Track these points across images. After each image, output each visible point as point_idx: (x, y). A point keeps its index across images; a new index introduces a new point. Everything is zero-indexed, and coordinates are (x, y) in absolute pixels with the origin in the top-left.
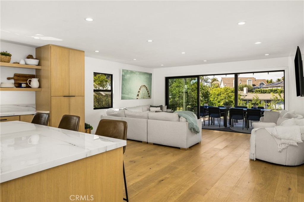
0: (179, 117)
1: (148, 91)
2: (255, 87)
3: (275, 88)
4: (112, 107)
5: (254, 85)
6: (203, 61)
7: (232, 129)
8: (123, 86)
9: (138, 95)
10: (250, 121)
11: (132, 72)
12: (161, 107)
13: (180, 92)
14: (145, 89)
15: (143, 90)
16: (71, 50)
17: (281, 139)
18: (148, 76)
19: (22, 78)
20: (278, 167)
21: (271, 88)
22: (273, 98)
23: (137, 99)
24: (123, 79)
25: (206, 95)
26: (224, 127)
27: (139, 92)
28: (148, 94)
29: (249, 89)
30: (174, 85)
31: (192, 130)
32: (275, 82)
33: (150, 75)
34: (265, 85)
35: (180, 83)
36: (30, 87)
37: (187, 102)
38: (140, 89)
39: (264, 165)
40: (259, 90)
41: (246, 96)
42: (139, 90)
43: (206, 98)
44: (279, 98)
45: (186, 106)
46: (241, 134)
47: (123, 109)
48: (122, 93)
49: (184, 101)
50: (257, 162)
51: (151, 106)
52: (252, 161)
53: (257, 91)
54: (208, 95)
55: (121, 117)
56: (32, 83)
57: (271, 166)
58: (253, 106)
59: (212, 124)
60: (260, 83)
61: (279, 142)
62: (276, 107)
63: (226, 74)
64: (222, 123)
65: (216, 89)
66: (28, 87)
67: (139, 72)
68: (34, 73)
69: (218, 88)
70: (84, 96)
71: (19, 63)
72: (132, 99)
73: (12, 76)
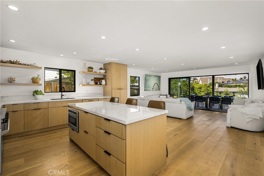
0: (181, 101)
2: (224, 83)
3: (239, 84)
4: (139, 95)
5: (223, 82)
6: (193, 68)
7: (211, 109)
8: (145, 83)
9: (153, 89)
10: (223, 104)
11: (150, 76)
12: (166, 95)
13: (176, 87)
14: (157, 85)
15: (156, 86)
16: (121, 65)
17: (248, 115)
18: (159, 78)
19: (97, 80)
20: (246, 132)
21: (236, 84)
22: (238, 91)
24: (145, 80)
25: (193, 89)
26: (206, 108)
27: (154, 87)
28: (159, 88)
29: (219, 85)
30: (172, 82)
31: (189, 108)
32: (238, 80)
33: (160, 77)
34: (231, 82)
35: (176, 81)
36: (101, 84)
37: (181, 93)
38: (154, 85)
39: (236, 130)
40: (227, 85)
41: (218, 89)
43: (193, 90)
44: (243, 90)
45: (180, 95)
46: (218, 112)
47: (146, 96)
48: (145, 87)
49: (179, 92)
50: (231, 128)
51: (160, 95)
52: (228, 128)
53: (225, 86)
54: (194, 88)
55: (145, 101)
56: (102, 82)
57: (241, 131)
58: (225, 95)
59: (197, 106)
60: (227, 80)
61: (246, 117)
62: (241, 96)
63: (206, 76)
64: (204, 106)
65: (197, 85)
66: (100, 84)
67: (153, 75)
68: (102, 77)
69: (198, 84)
70: (127, 89)
71: (96, 72)
72: (150, 91)
73: (93, 79)
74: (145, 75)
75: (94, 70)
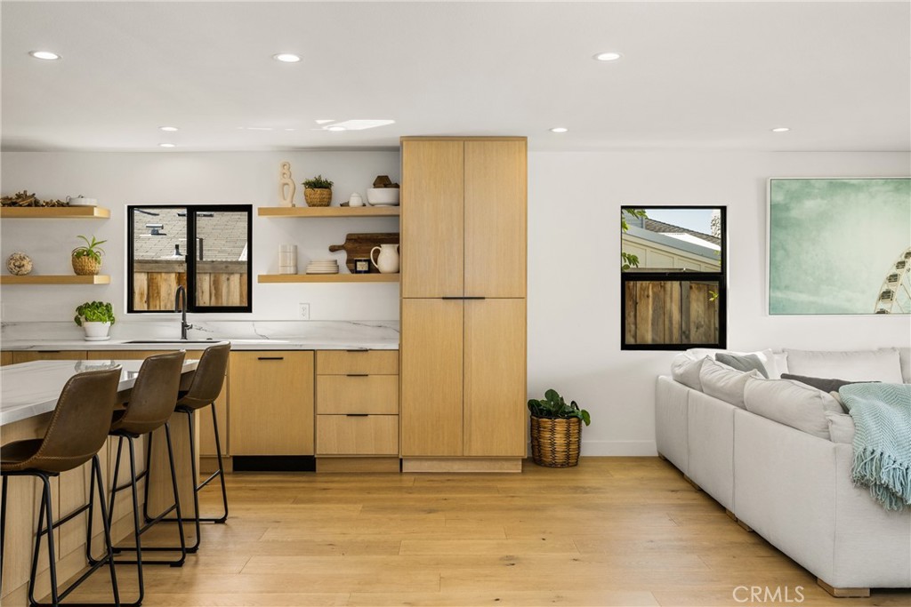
9: (886, 295)
11: (837, 186)
16: (471, 143)
19: (365, 247)
23: (882, 312)
27: (894, 278)
38: (901, 264)
42: (894, 271)
56: (381, 258)
71: (349, 205)
72: (844, 313)
74: (777, 184)
75: (339, 195)
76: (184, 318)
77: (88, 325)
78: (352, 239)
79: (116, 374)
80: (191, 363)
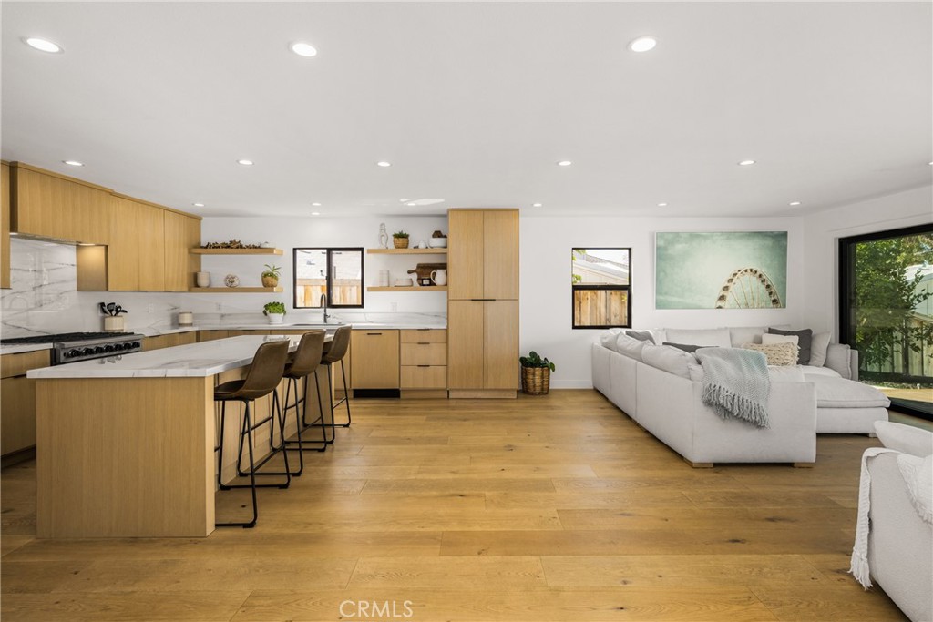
1: (768, 286)
4: (629, 325)
8: (662, 274)
9: (722, 298)
11: (694, 236)
12: (803, 333)
14: (755, 280)
15: (747, 283)
16: (487, 213)
18: (771, 241)
19: (424, 270)
23: (720, 307)
24: (663, 257)
27: (726, 288)
28: (770, 293)
33: (781, 236)
36: (435, 285)
38: (730, 280)
42: (726, 284)
48: (658, 292)
51: (771, 331)
56: (436, 278)
66: (432, 284)
67: (723, 233)
68: (439, 260)
70: (517, 300)
71: (419, 247)
72: (697, 307)
73: (415, 268)
74: (660, 235)
75: (413, 241)
76: (325, 311)
77: (271, 315)
78: (420, 266)
79: (287, 343)
80: (329, 337)
